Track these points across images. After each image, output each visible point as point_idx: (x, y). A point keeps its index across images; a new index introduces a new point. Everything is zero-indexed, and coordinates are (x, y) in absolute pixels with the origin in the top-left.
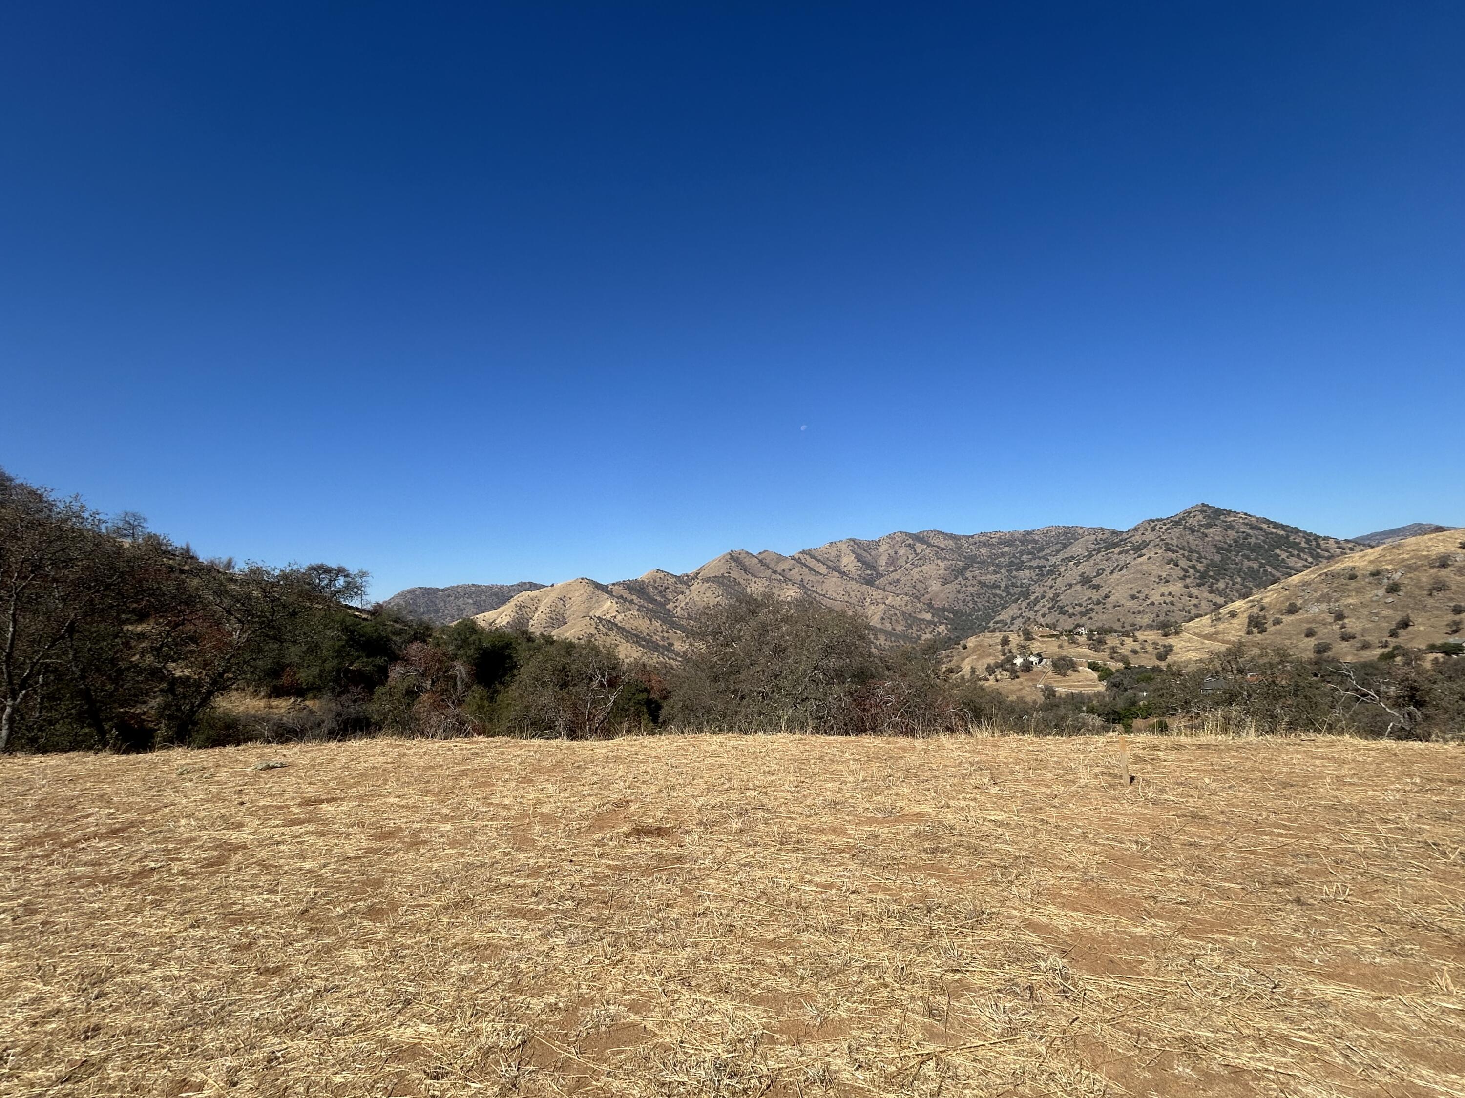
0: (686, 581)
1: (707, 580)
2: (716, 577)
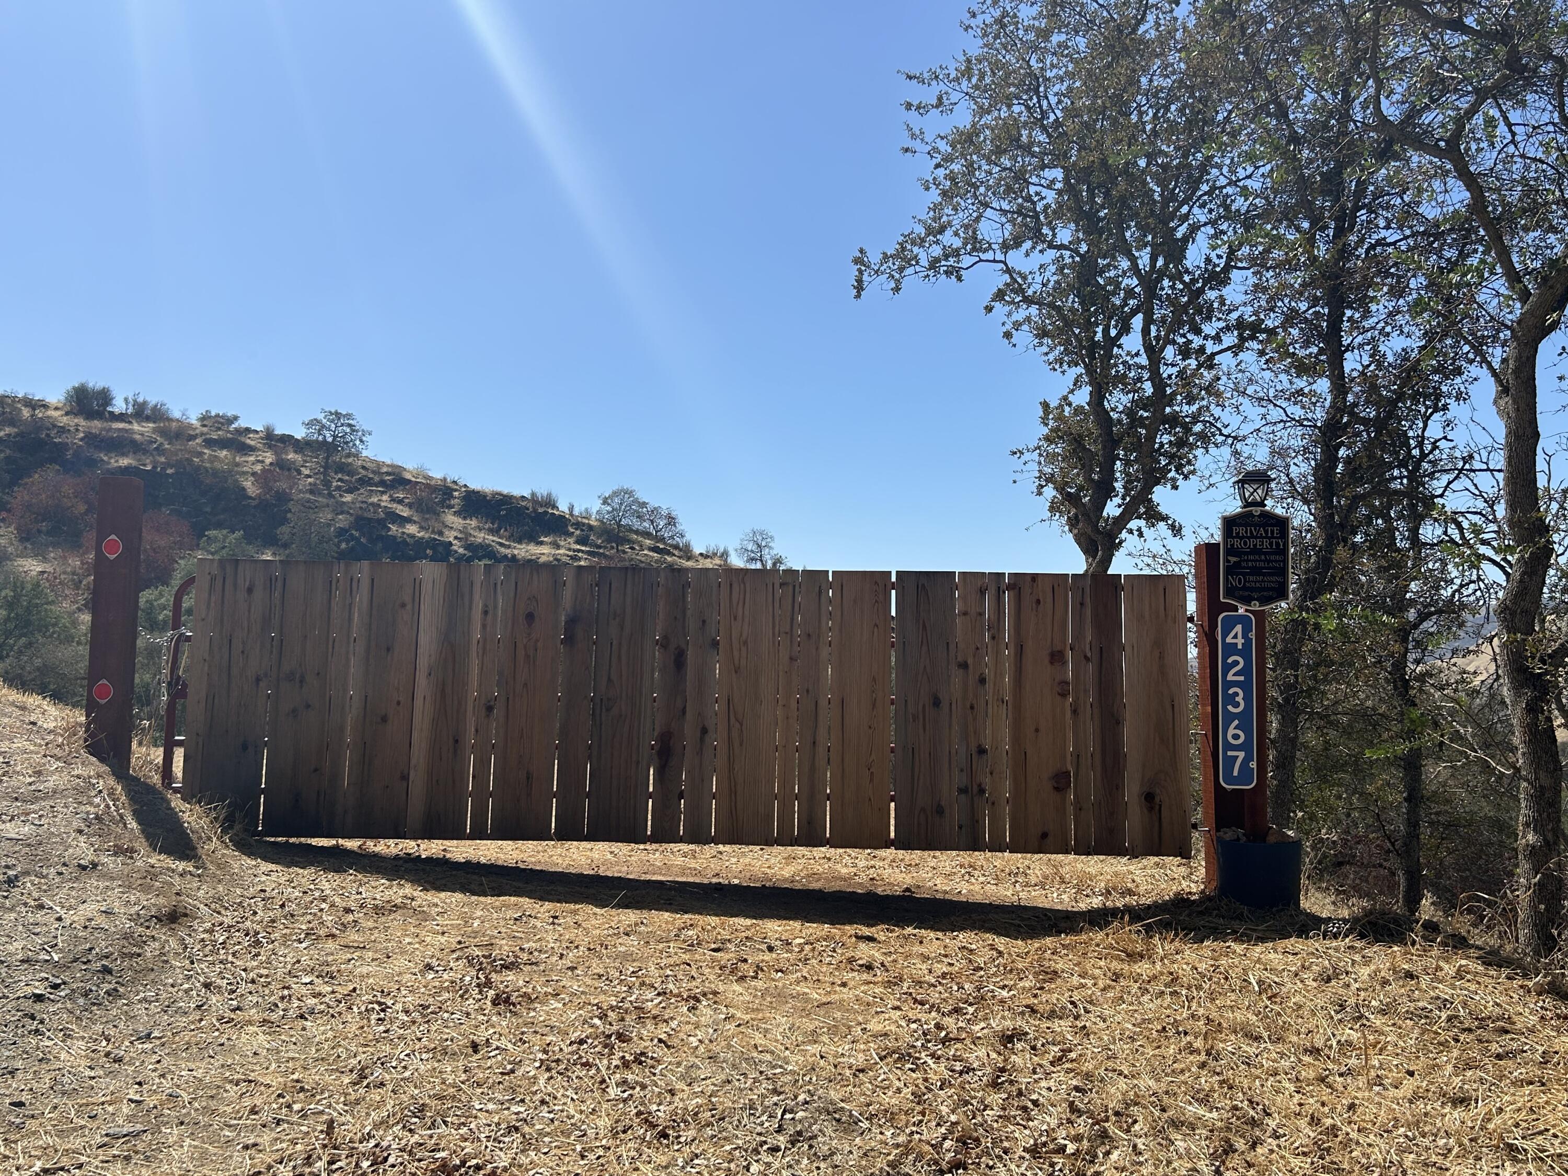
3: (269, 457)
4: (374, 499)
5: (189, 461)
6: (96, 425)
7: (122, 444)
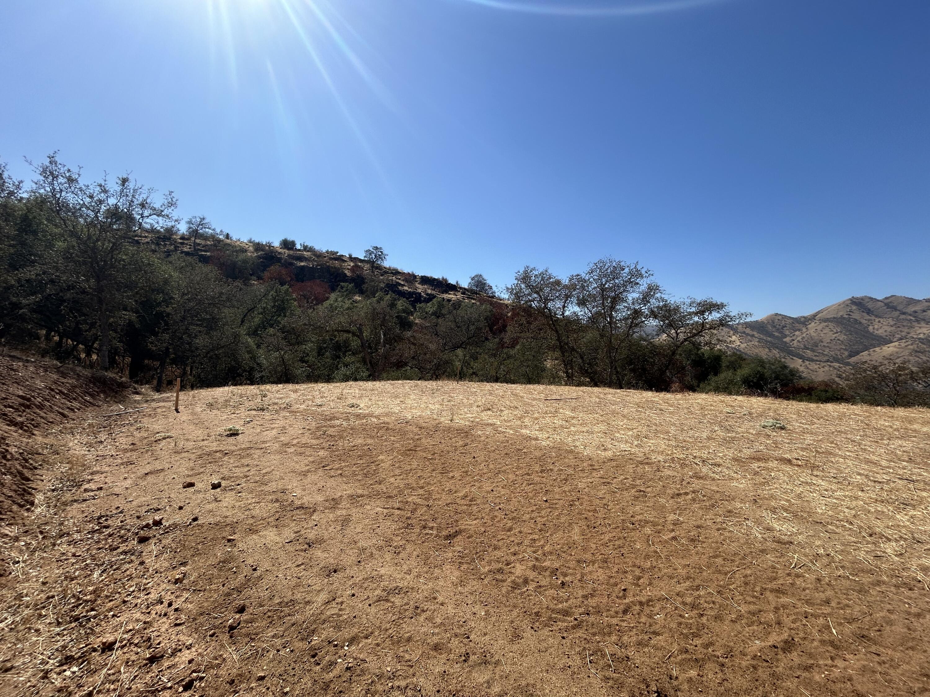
0: (804, 322)
1: (826, 320)
2: (834, 318)
3: (352, 264)
4: (390, 278)
5: (325, 264)
6: (291, 252)
7: (301, 258)
